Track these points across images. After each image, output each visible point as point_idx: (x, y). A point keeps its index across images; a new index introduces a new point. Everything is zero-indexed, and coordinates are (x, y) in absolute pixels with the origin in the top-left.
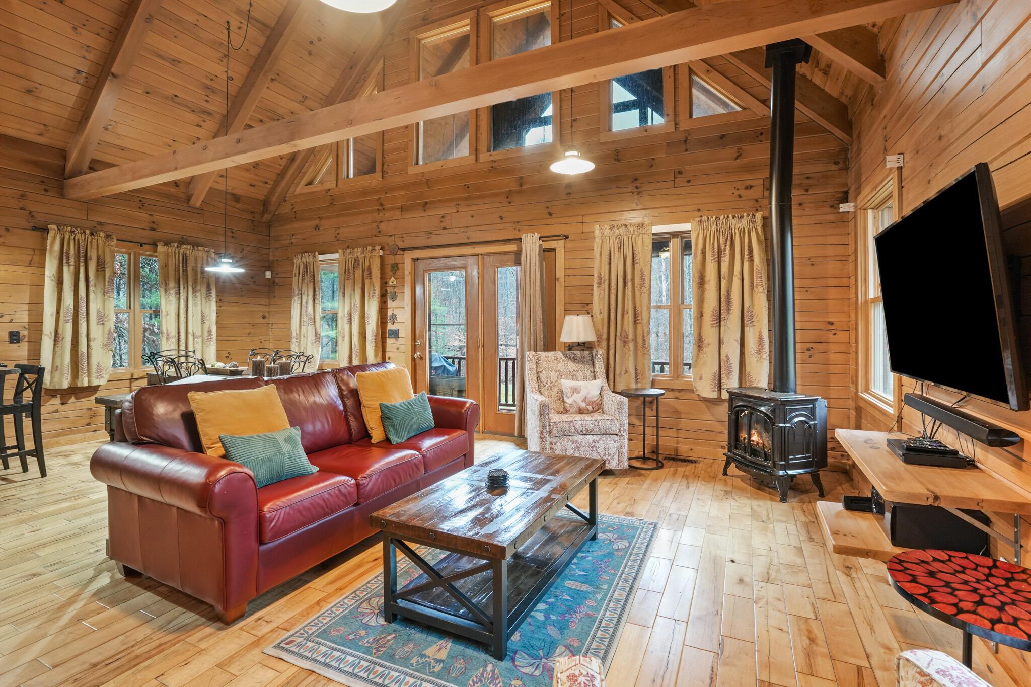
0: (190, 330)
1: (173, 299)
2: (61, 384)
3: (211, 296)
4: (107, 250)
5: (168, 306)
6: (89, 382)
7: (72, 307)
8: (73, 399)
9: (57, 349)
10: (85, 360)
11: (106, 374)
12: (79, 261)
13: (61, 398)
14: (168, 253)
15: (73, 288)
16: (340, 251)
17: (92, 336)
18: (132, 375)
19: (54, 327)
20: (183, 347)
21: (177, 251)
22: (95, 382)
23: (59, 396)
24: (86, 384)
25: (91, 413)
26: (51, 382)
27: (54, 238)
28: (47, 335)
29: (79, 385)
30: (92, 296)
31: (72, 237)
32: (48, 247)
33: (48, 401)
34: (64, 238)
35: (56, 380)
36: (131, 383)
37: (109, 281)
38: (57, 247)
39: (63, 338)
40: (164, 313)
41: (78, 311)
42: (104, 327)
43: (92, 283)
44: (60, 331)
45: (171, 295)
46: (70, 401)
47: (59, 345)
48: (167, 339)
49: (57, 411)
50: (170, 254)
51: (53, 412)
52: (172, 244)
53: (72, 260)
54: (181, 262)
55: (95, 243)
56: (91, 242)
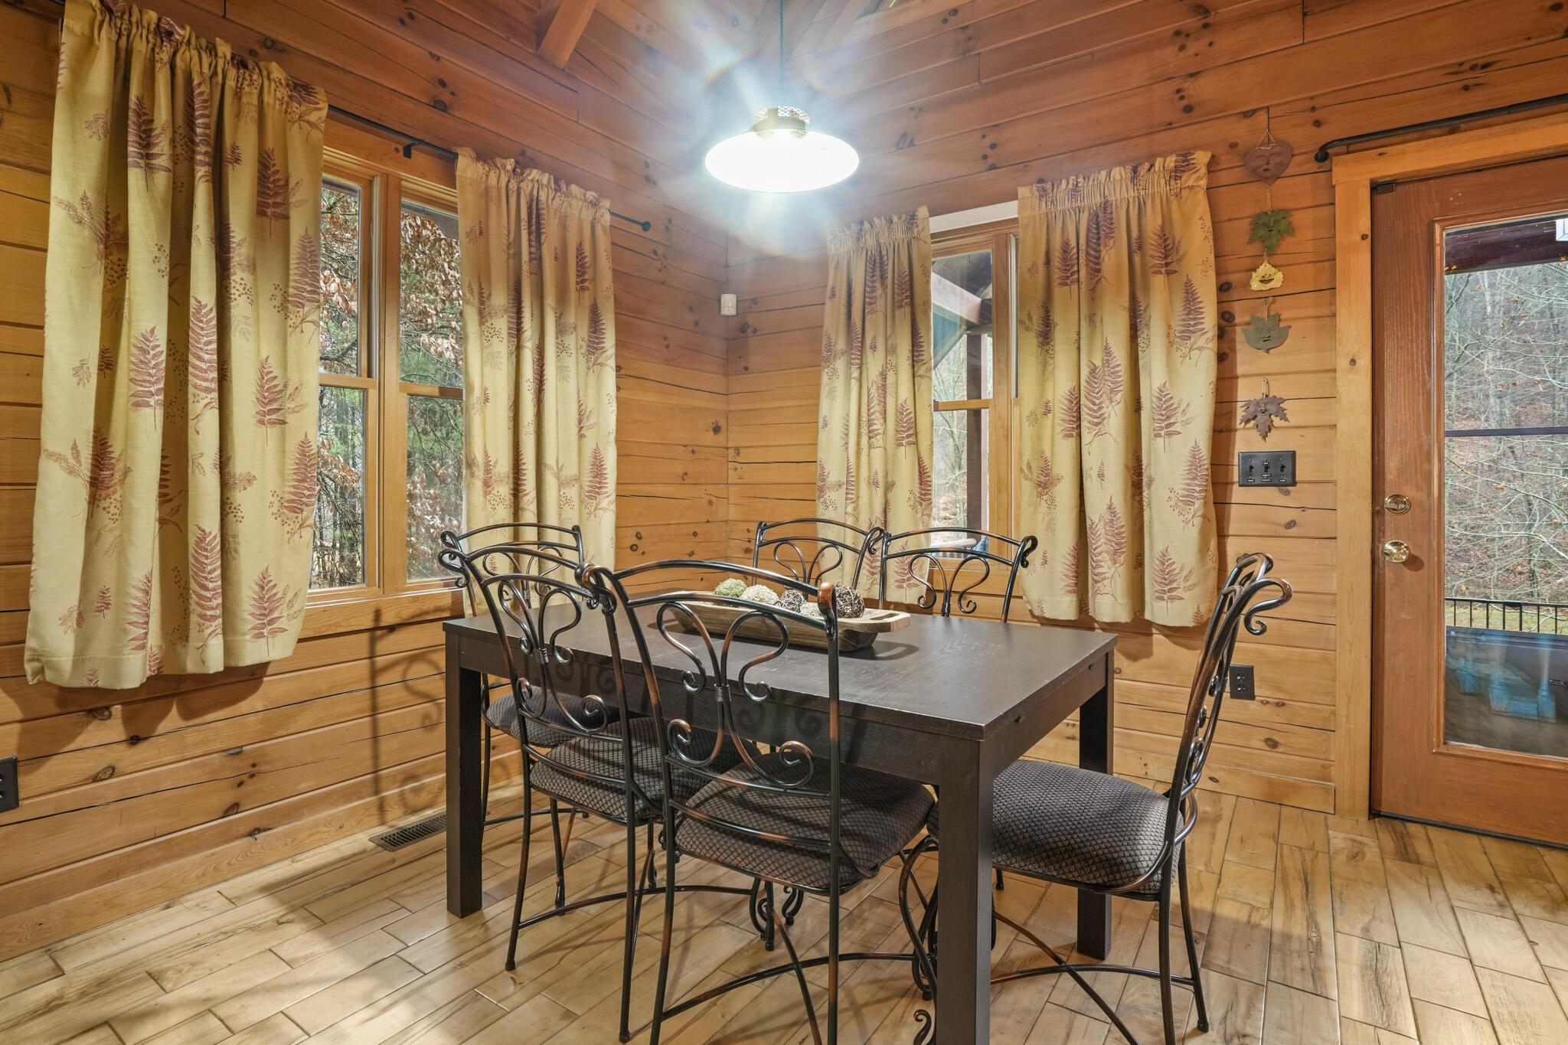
0: (550, 458)
1: (502, 347)
2: (115, 667)
3: (603, 350)
4: (295, 136)
5: (487, 370)
6: (228, 650)
7: (163, 346)
8: (173, 719)
9: (104, 519)
10: (214, 562)
11: (293, 617)
12: (191, 160)
13: (127, 720)
14: (487, 189)
15: (164, 264)
16: (1023, 191)
17: (240, 465)
18: (378, 614)
19: (89, 424)
20: (529, 516)
21: (513, 185)
22: (251, 654)
23: (117, 710)
24: (215, 663)
25: (242, 765)
26: (79, 658)
27: (88, 46)
28: (59, 458)
29: (191, 667)
30: (239, 308)
31: (164, 55)
32: (63, 78)
33: (73, 737)
34: (129, 52)
35: (99, 649)
36: (373, 642)
37: (302, 258)
38: (99, 79)
39: (127, 471)
40: (477, 393)
41: (186, 363)
42: (283, 438)
43: (240, 254)
44: (116, 446)
45: (496, 333)
46: (164, 726)
47: (111, 503)
48: (487, 484)
49: (112, 771)
50: (494, 194)
51: (96, 779)
52: (498, 161)
53: (162, 147)
54: (524, 225)
55: (250, 98)
56: (238, 95)
